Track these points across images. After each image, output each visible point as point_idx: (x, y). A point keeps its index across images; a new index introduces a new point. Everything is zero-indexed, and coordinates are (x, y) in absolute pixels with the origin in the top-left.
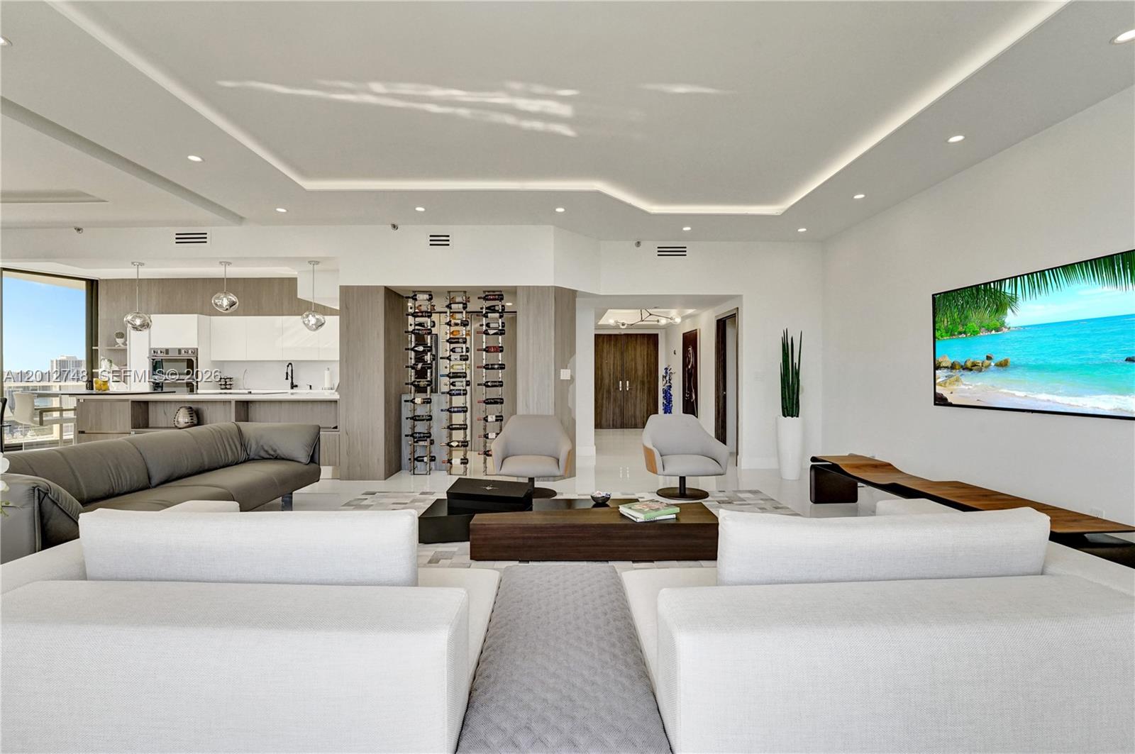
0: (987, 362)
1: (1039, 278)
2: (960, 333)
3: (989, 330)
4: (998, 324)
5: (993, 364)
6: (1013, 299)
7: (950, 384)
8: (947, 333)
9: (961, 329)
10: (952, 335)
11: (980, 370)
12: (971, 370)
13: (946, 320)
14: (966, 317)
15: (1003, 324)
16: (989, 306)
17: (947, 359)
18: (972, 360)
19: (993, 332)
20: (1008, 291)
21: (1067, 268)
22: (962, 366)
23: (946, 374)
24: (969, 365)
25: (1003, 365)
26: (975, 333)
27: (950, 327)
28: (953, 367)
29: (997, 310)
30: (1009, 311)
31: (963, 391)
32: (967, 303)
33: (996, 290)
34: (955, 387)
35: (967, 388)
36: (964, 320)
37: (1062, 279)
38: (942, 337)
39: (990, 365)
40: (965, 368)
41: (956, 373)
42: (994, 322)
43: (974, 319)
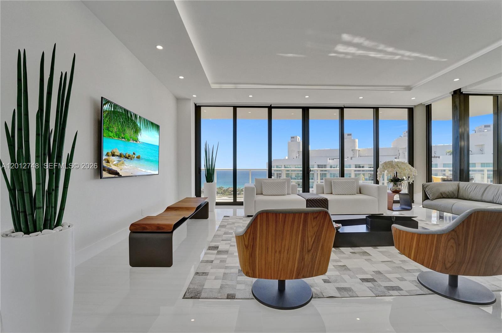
0: (134, 155)
2: (123, 138)
5: (135, 157)
6: (140, 130)
7: (120, 165)
8: (116, 135)
9: (122, 135)
10: (119, 137)
11: (131, 159)
12: (128, 158)
13: (115, 127)
14: (125, 130)
15: (137, 139)
16: (133, 128)
17: (118, 151)
18: (128, 154)
19: (135, 141)
20: (139, 124)
22: (124, 156)
23: (118, 160)
24: (127, 156)
25: (138, 157)
26: (128, 140)
27: (118, 132)
28: (120, 156)
29: (135, 132)
30: (139, 134)
31: (125, 169)
33: (134, 121)
34: (122, 167)
35: (127, 167)
36: (124, 132)
38: (114, 137)
39: (134, 157)
40: (126, 157)
41: (122, 159)
42: (134, 137)
43: (128, 133)
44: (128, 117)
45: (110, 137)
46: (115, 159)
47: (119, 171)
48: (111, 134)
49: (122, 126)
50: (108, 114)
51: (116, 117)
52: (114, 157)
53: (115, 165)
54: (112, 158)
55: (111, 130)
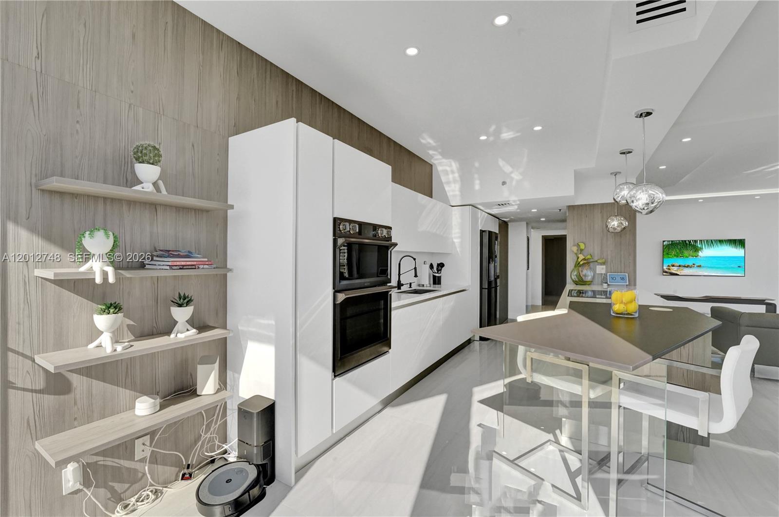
1: (711, 243)
2: (681, 257)
3: (693, 257)
4: (696, 255)
5: (696, 266)
6: (701, 249)
7: (679, 271)
8: (675, 256)
9: (681, 255)
10: (677, 257)
11: (691, 267)
12: (687, 267)
14: (683, 252)
15: (698, 255)
16: (692, 249)
19: (695, 257)
20: (699, 246)
21: (721, 241)
23: (678, 268)
24: (686, 266)
25: (700, 266)
26: (687, 257)
28: (680, 266)
29: (695, 251)
30: (700, 252)
32: (682, 248)
33: (694, 245)
37: (719, 244)
38: (673, 257)
39: (694, 266)
40: (685, 266)
41: (682, 268)
42: (694, 254)
43: (686, 253)
44: (686, 244)
45: (669, 257)
46: (675, 268)
47: (678, 273)
48: (670, 256)
49: (680, 250)
50: (667, 246)
51: (674, 246)
52: (674, 267)
53: (675, 271)
54: (672, 268)
55: (670, 254)
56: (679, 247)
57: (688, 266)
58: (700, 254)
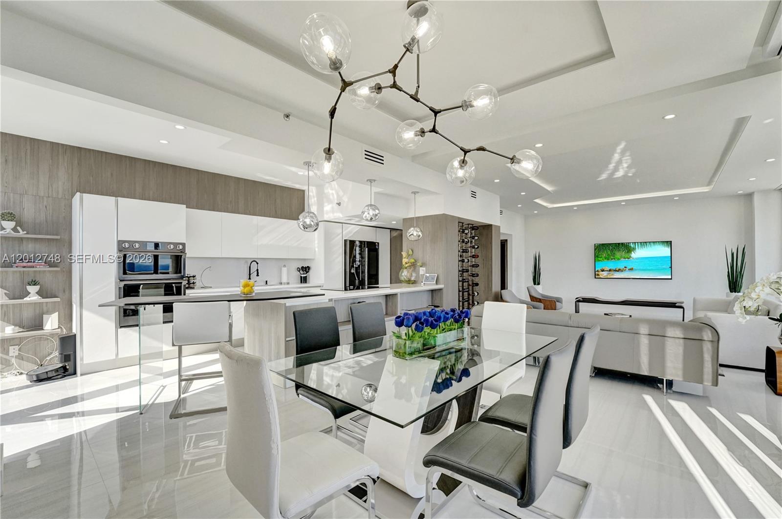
0: (625, 269)
1: (644, 244)
2: (612, 259)
3: (624, 258)
4: (629, 257)
6: (634, 249)
8: (606, 258)
9: (612, 257)
11: (622, 271)
13: (604, 254)
14: (614, 254)
15: (630, 257)
16: (624, 250)
19: (627, 259)
20: (632, 246)
22: (614, 270)
24: (617, 269)
25: (631, 269)
26: (619, 259)
27: (608, 257)
28: (610, 270)
29: (628, 252)
30: (633, 253)
32: (614, 248)
33: (627, 247)
42: (627, 256)
43: (618, 255)
44: (620, 246)
45: (602, 261)
48: (600, 259)
49: (611, 252)
51: (605, 247)
52: (604, 272)
55: (600, 256)
56: (611, 248)
57: (619, 270)
58: (633, 255)
